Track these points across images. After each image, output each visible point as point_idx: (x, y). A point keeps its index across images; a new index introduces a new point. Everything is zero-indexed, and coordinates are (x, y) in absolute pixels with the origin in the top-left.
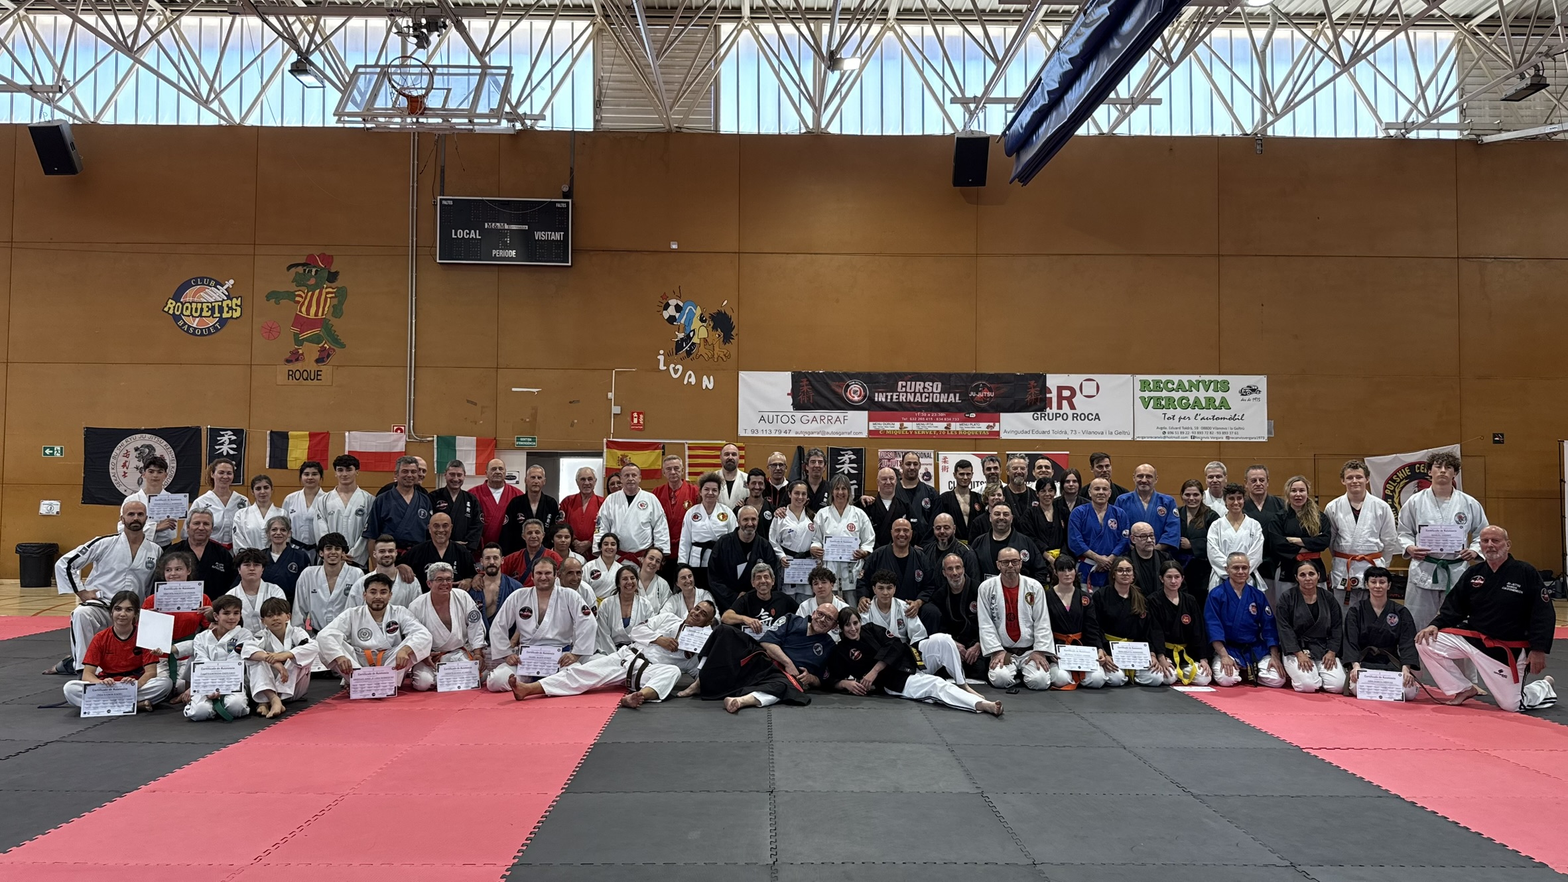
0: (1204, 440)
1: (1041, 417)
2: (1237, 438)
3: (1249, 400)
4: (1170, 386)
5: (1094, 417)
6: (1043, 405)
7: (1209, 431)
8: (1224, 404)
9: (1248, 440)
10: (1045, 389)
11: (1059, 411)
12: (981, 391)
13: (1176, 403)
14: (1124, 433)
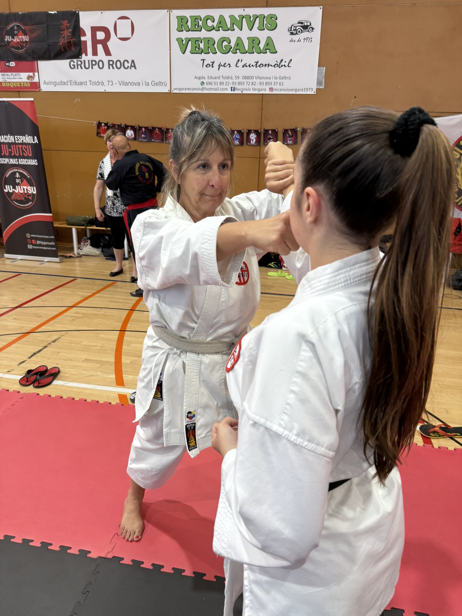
0: (244, 92)
1: (78, 65)
2: (281, 90)
3: (299, 41)
4: (210, 23)
5: (129, 65)
6: (78, 49)
7: (251, 81)
8: (270, 47)
9: (294, 93)
10: (77, 31)
11: (95, 58)
12: (17, 35)
13: (216, 46)
14: (160, 84)
